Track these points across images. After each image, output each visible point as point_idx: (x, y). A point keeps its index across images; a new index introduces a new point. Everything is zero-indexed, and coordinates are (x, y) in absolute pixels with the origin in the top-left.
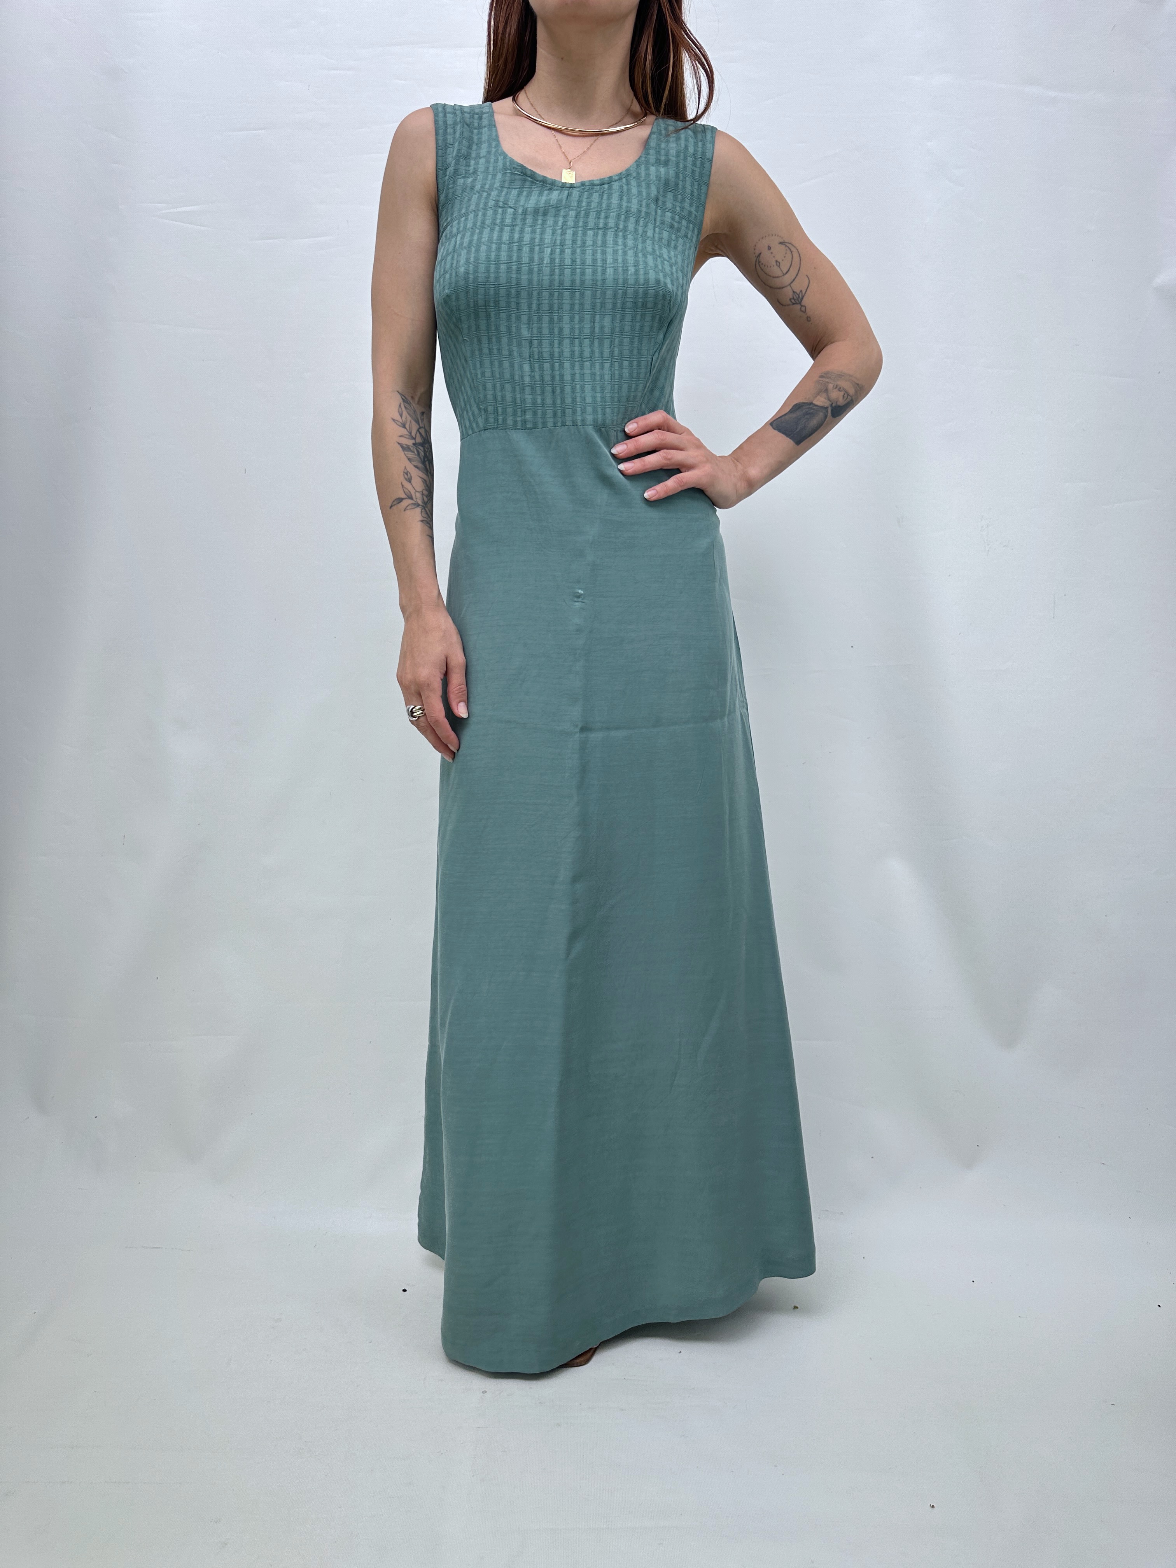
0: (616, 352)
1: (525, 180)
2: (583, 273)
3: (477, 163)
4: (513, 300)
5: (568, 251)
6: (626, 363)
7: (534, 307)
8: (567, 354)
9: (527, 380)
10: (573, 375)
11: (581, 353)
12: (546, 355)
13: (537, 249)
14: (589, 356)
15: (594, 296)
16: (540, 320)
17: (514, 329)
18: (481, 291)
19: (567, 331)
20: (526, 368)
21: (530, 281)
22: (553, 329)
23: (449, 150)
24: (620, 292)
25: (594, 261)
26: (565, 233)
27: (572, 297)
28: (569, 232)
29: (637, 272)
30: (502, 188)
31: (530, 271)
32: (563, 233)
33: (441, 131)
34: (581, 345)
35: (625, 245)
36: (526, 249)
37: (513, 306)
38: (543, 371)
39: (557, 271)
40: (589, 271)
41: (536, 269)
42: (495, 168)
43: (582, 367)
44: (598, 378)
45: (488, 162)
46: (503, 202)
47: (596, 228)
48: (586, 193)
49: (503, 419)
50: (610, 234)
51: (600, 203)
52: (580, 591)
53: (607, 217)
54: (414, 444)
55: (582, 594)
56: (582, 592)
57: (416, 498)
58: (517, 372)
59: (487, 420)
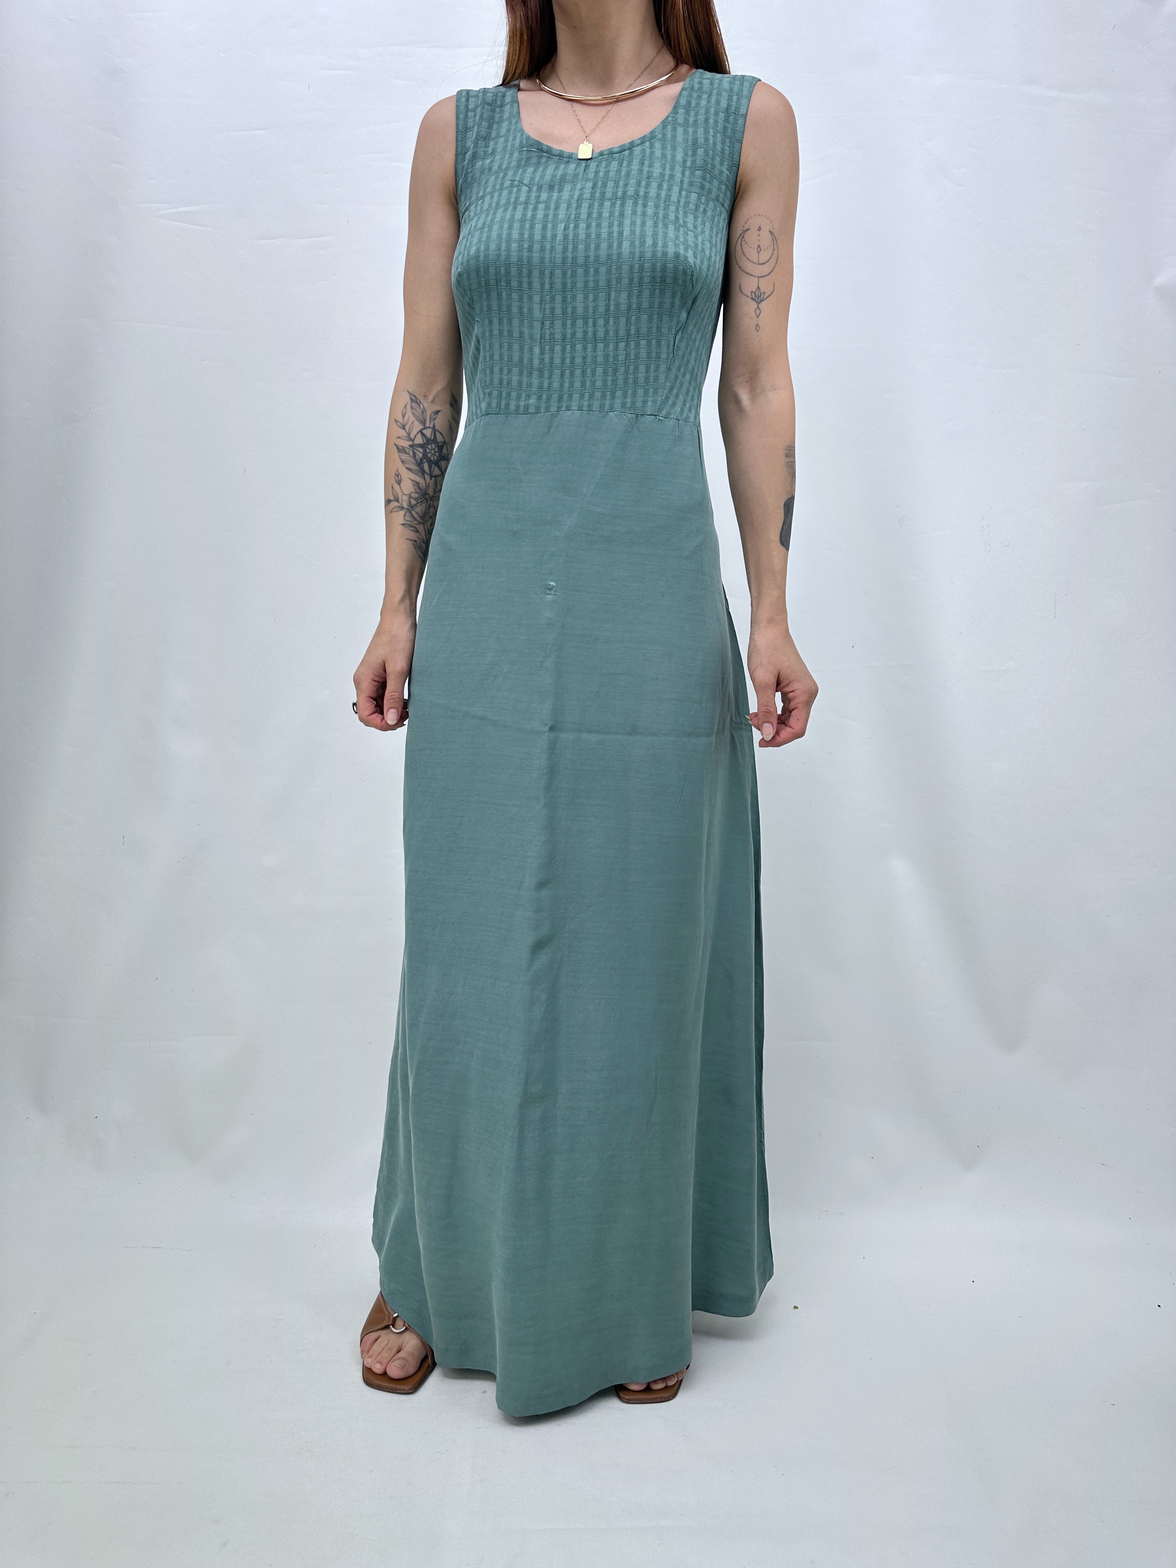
0: (633, 331)
1: (542, 156)
2: (598, 248)
3: (496, 144)
4: (525, 280)
5: (583, 226)
6: (643, 343)
7: (547, 286)
8: (579, 335)
9: (536, 362)
10: (585, 358)
11: (595, 333)
12: (558, 336)
13: (550, 226)
14: (602, 335)
15: (609, 272)
16: (553, 299)
17: (525, 310)
18: (492, 270)
19: (580, 310)
20: (537, 350)
21: (542, 259)
22: (566, 309)
23: (469, 134)
24: (637, 266)
25: (610, 234)
26: (581, 206)
27: (586, 273)
28: (585, 205)
29: (655, 244)
30: (518, 166)
31: (543, 249)
32: (579, 207)
33: (461, 116)
34: (595, 325)
35: (644, 214)
36: (538, 227)
37: (525, 285)
38: (553, 353)
39: (570, 247)
40: (604, 245)
41: (548, 247)
42: (513, 145)
43: (595, 349)
44: (611, 359)
45: (507, 140)
46: (519, 181)
47: (614, 197)
48: (604, 164)
49: (506, 404)
50: (629, 203)
51: (619, 171)
52: (552, 583)
53: (626, 185)
54: (410, 446)
55: (553, 587)
56: (554, 584)
57: (402, 501)
58: (526, 355)
59: (489, 404)
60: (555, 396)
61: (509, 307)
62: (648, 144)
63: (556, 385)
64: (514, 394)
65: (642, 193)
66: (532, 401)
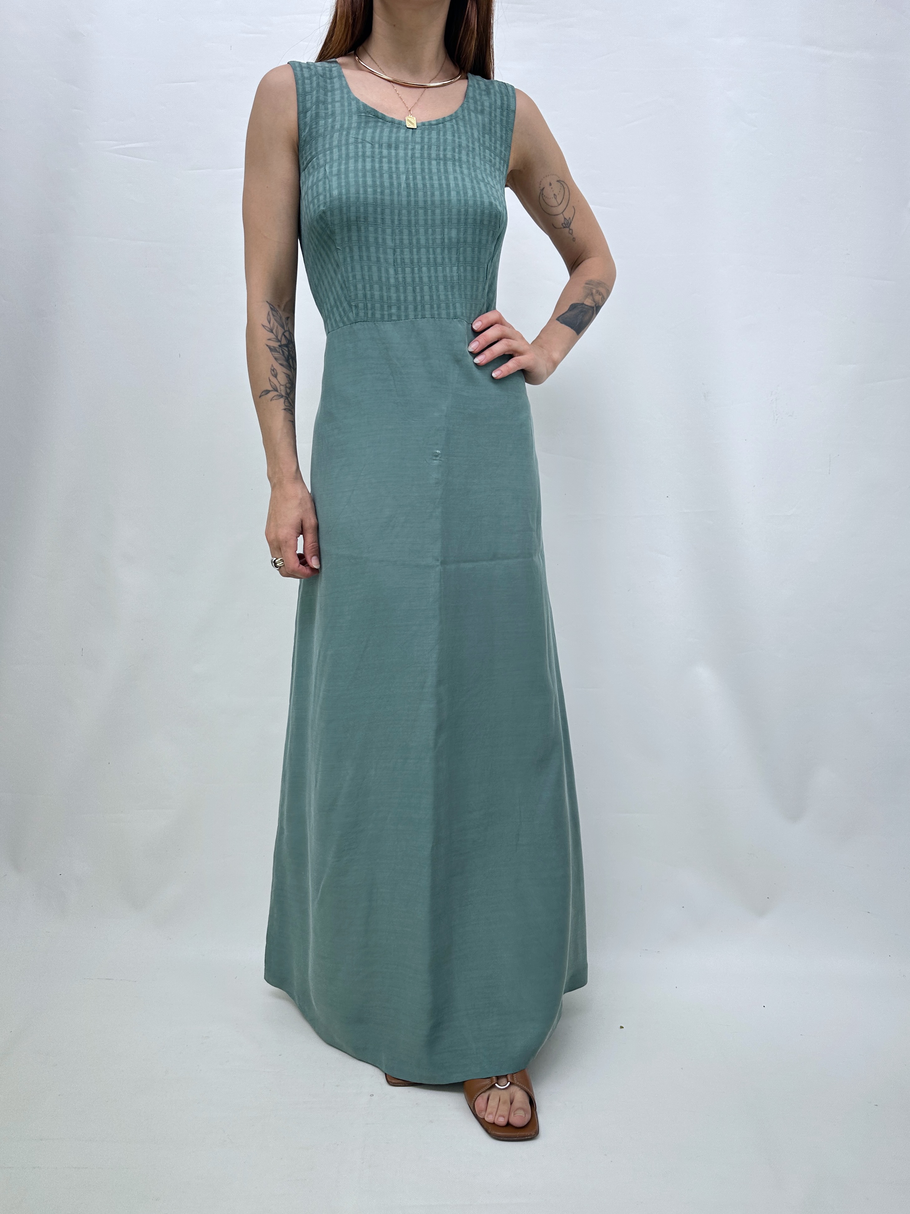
0: (461, 259)
1: (378, 122)
2: (433, 195)
3: (334, 107)
4: (379, 217)
5: (419, 177)
6: (469, 268)
7: (396, 222)
8: (424, 260)
9: (392, 281)
10: (430, 277)
11: (435, 259)
12: (407, 261)
13: (394, 176)
14: (441, 261)
15: (442, 213)
16: (401, 232)
17: (380, 240)
18: (353, 209)
19: (423, 241)
20: (392, 271)
21: (392, 201)
22: (412, 240)
23: (308, 97)
24: (463, 210)
25: (441, 185)
26: (415, 163)
27: (426, 213)
28: (418, 162)
29: (474, 195)
30: (359, 128)
31: (392, 193)
32: (413, 163)
33: (300, 82)
34: (434, 253)
35: (462, 173)
36: (386, 176)
37: (379, 221)
38: (405, 274)
39: (412, 193)
40: (437, 193)
41: (396, 192)
42: (350, 110)
43: (436, 271)
44: (449, 279)
45: (342, 105)
46: (362, 139)
47: (438, 159)
48: (426, 132)
49: (372, 313)
50: (450, 164)
51: (438, 139)
52: (438, 451)
53: (445, 150)
54: (279, 346)
55: (439, 454)
56: (439, 452)
57: (281, 391)
58: (384, 275)
59: (357, 314)
60: (411, 307)
61: (367, 238)
62: (454, 121)
63: (410, 298)
64: (378, 306)
65: (457, 158)
66: (394, 310)
